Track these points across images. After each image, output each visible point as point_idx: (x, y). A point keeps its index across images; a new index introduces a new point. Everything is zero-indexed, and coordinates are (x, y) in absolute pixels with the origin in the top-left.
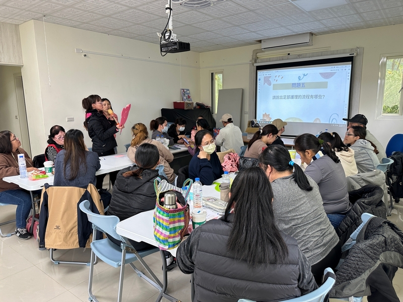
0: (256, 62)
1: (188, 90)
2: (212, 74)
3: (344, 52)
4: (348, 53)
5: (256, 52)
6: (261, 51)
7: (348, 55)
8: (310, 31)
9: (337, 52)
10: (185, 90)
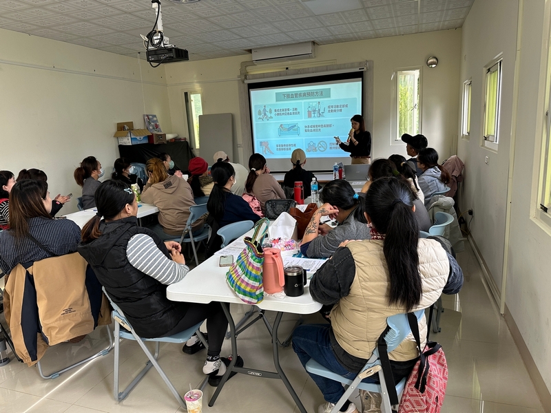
0: (246, 78)
1: (155, 116)
2: (186, 94)
3: (352, 66)
4: (357, 67)
5: (245, 65)
6: (252, 63)
7: (357, 70)
8: (312, 40)
9: (344, 66)
10: (150, 117)
